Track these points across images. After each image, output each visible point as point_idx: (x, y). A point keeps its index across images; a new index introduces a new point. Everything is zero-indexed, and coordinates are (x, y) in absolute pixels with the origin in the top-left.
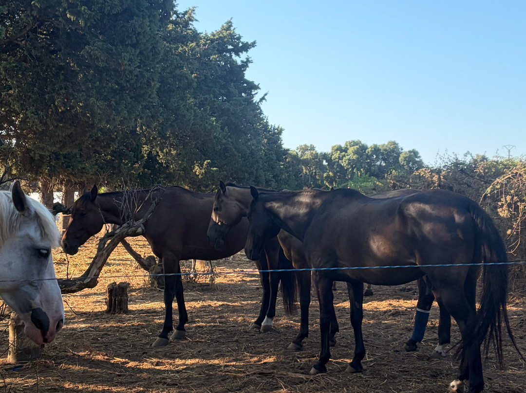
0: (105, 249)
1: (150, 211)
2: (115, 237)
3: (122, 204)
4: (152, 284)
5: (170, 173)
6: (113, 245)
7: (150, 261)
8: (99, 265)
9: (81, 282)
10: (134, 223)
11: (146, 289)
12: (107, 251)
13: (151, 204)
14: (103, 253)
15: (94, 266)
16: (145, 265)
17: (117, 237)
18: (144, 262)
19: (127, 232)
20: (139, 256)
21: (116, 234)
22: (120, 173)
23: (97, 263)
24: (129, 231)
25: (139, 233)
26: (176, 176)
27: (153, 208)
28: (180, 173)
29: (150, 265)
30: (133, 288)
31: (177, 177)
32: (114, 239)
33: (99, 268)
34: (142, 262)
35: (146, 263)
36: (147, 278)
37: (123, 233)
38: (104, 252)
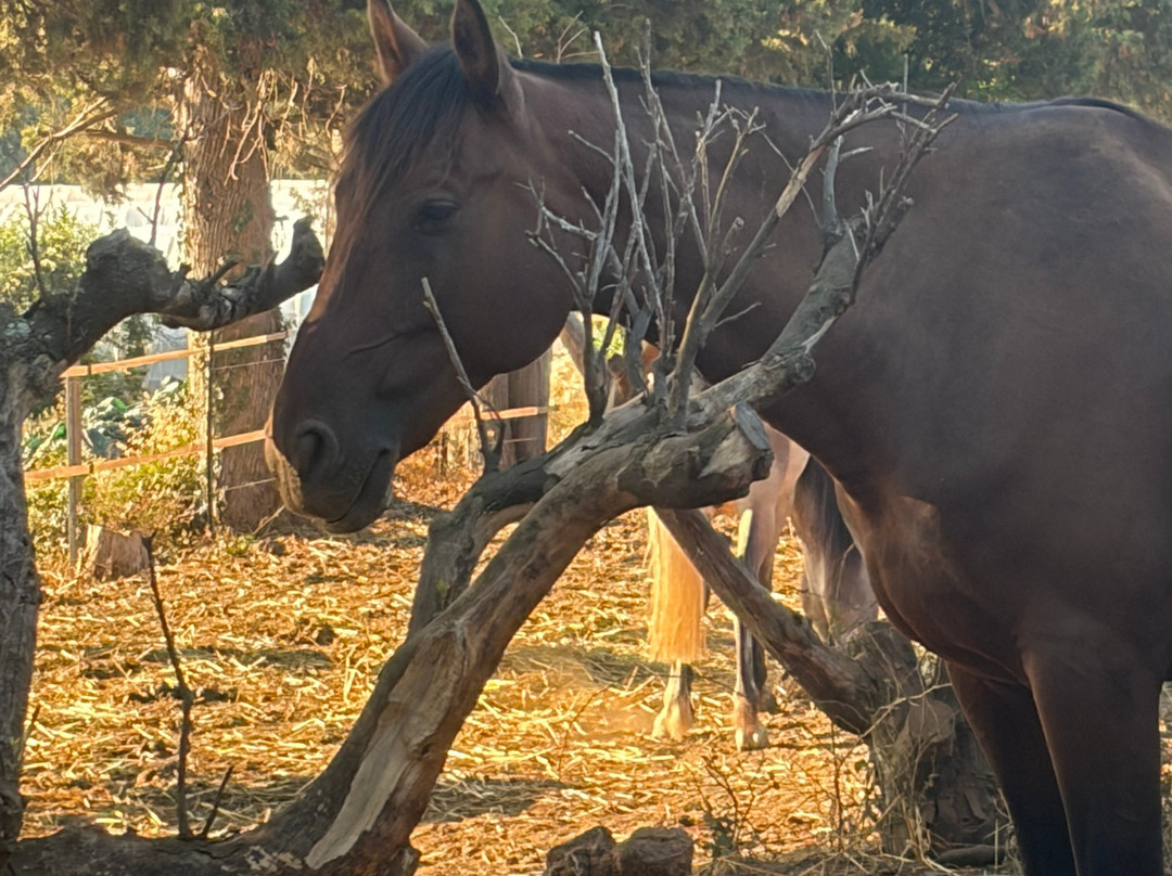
0: (469, 601)
1: (822, 301)
2: (546, 512)
3: (604, 246)
4: (893, 827)
5: (1049, 43)
6: (533, 572)
7: (875, 659)
8: (421, 732)
9: (287, 857)
10: (693, 394)
11: (844, 863)
12: (482, 615)
13: (829, 241)
14: (449, 635)
15: (386, 737)
16: (840, 695)
17: (554, 506)
18: (833, 669)
19: (638, 471)
20: (790, 627)
21: (557, 479)
22: (703, 41)
23: (404, 712)
24: (650, 459)
25: (723, 477)
26: (1092, 59)
27: (845, 277)
28: (1115, 48)
29: (875, 693)
30: (759, 850)
31: (1098, 67)
32: (534, 525)
33: (425, 748)
34: (821, 672)
35: (844, 675)
36: (856, 786)
37: (602, 475)
38: (460, 621)
